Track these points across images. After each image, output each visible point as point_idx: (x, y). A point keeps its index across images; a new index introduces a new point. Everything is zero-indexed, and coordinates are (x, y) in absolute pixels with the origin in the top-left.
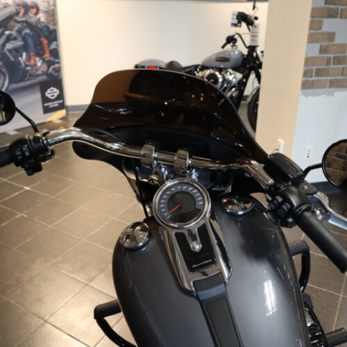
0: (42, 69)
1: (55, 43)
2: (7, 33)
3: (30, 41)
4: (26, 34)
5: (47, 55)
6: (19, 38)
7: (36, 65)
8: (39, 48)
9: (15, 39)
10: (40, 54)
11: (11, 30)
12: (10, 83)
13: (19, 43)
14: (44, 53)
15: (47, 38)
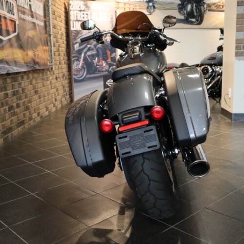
0: (105, 68)
1: (114, 54)
2: (88, 46)
3: (101, 52)
4: (99, 47)
5: (109, 60)
6: (95, 50)
7: (102, 65)
8: (105, 56)
9: (92, 50)
10: (105, 59)
11: (91, 45)
12: (87, 74)
13: (94, 52)
14: (108, 59)
15: (110, 50)
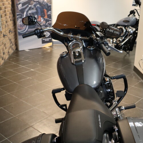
0: (43, 23)
1: (50, 12)
2: (30, 6)
3: (39, 10)
4: (38, 7)
5: (46, 17)
6: (35, 9)
7: (41, 21)
8: (43, 13)
9: (33, 9)
10: (43, 16)
11: (31, 5)
12: (29, 28)
13: (34, 11)
14: (45, 16)
15: (46, 9)
